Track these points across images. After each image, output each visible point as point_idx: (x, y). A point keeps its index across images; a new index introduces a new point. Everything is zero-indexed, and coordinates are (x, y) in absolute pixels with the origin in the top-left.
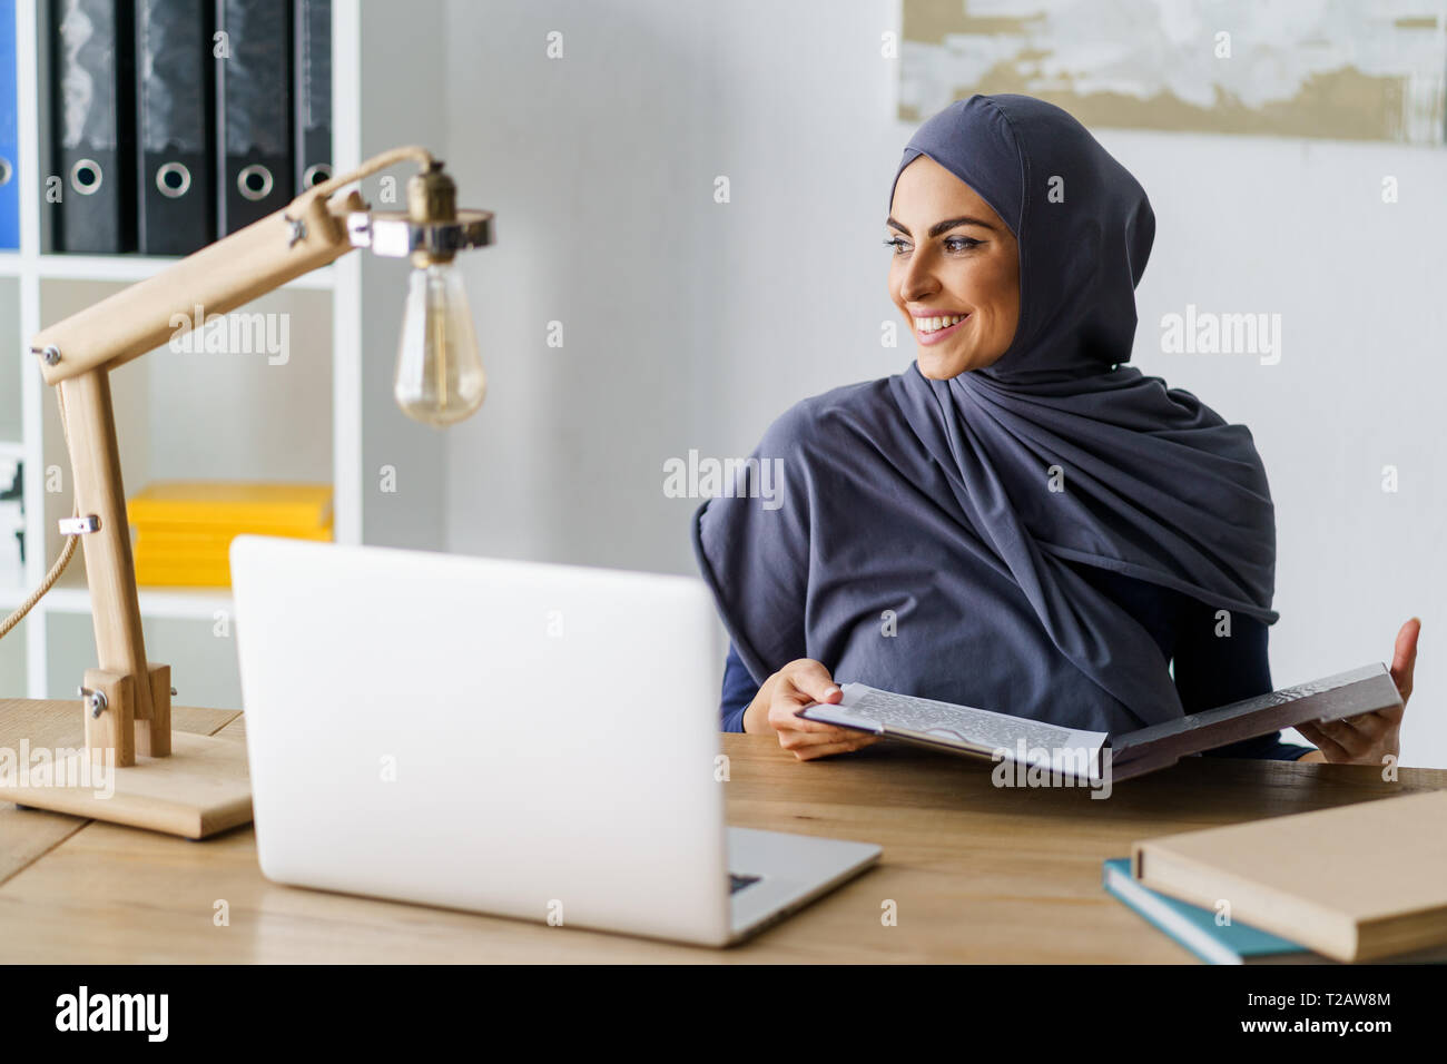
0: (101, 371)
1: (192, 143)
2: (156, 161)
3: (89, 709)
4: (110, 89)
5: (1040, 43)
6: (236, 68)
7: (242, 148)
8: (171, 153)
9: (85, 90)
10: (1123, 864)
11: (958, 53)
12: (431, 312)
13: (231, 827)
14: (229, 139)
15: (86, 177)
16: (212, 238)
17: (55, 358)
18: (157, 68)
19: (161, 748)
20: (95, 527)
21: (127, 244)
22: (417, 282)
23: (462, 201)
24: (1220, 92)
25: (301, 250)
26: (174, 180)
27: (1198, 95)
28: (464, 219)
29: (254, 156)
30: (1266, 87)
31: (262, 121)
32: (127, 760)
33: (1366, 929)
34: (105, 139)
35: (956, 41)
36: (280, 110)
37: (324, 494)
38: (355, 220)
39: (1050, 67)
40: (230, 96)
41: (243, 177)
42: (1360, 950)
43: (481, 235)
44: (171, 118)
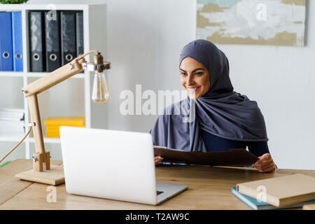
0: (36, 94)
1: (56, 50)
2: (50, 54)
3: (34, 160)
4: (41, 40)
5: (224, 28)
6: (65, 35)
7: (67, 51)
8: (52, 52)
9: (36, 40)
10: (235, 188)
11: (208, 30)
12: (98, 82)
13: (60, 183)
14: (64, 49)
15: (36, 57)
16: (61, 66)
17: (26, 92)
18: (50, 35)
19: (48, 168)
20: (35, 125)
21: (44, 70)
22: (96, 76)
23: (104, 60)
24: (260, 37)
25: (73, 70)
26: (53, 57)
27: (255, 37)
28: (105, 64)
29: (69, 52)
30: (269, 35)
31: (70, 46)
32: (41, 170)
33: (281, 200)
34: (40, 49)
35: (207, 27)
36: (73, 43)
37: (83, 118)
38: (84, 64)
39: (226, 32)
40: (64, 41)
41: (67, 56)
42: (280, 204)
43: (108, 67)
44: (52, 45)
